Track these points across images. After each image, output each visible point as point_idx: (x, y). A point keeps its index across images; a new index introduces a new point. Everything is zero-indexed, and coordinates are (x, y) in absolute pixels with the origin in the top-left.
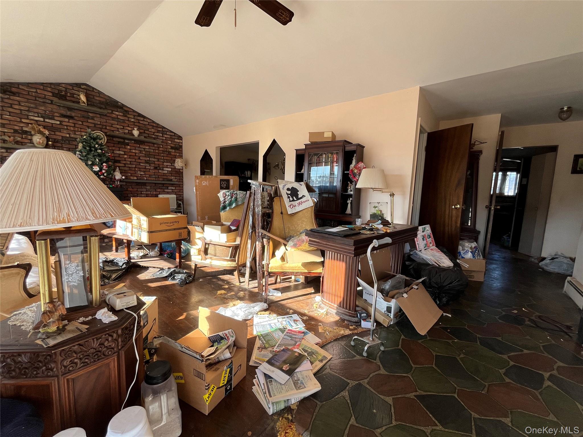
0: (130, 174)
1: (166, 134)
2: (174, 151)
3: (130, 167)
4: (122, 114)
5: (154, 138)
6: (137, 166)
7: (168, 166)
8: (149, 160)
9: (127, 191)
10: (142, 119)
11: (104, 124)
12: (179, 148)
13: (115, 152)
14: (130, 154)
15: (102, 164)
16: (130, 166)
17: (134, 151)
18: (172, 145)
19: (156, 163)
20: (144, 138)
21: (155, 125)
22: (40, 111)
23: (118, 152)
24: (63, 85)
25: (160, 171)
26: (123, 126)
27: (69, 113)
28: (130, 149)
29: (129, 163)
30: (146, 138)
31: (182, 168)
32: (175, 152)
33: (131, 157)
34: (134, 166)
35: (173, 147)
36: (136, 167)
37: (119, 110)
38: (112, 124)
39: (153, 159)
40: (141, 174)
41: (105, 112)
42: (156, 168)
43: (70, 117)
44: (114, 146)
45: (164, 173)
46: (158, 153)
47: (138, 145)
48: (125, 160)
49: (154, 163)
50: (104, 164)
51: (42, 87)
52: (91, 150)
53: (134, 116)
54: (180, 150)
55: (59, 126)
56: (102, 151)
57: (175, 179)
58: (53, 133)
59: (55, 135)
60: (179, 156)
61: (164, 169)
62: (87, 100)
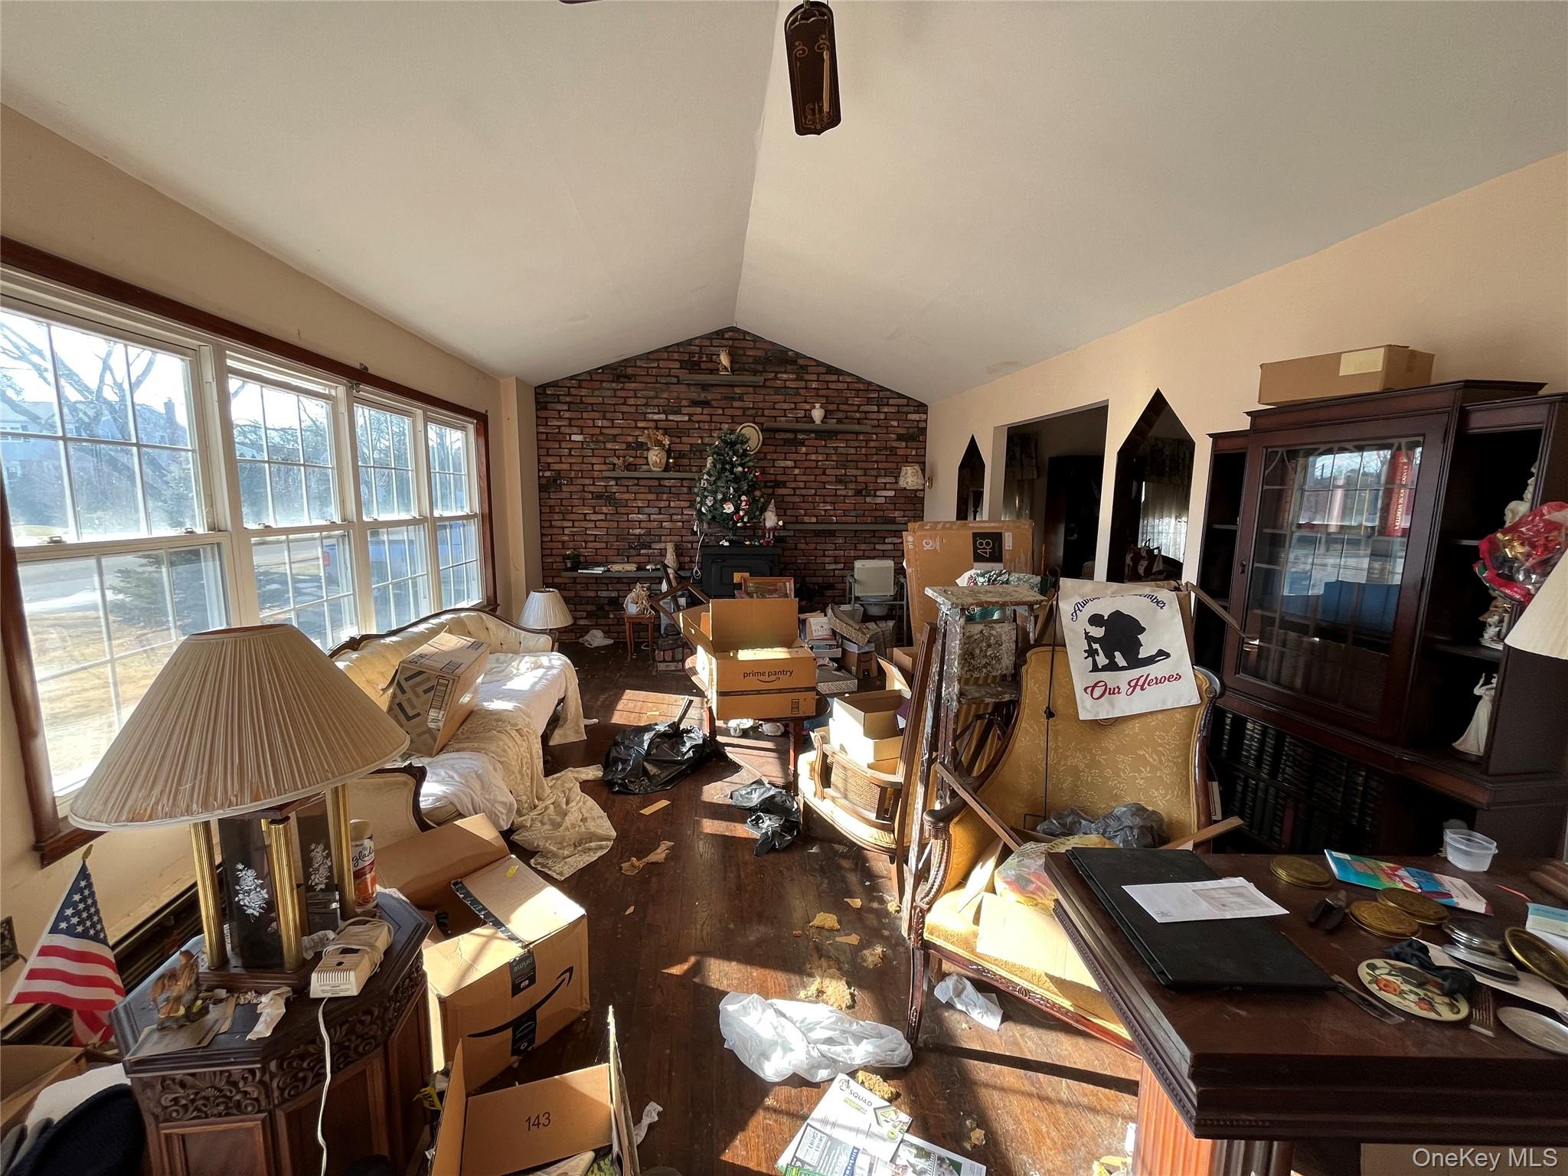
0: (802, 512)
1: (888, 405)
2: (904, 444)
3: (803, 496)
4: (795, 376)
5: (858, 419)
6: (819, 492)
7: (888, 486)
8: (845, 475)
9: (796, 549)
10: (834, 378)
11: (761, 405)
12: (917, 436)
13: (777, 464)
14: (806, 464)
15: (740, 496)
16: (804, 492)
17: (813, 457)
18: (902, 431)
19: (860, 479)
20: (837, 423)
21: (861, 386)
22: (661, 401)
23: (782, 464)
24: (697, 342)
25: (868, 499)
26: (795, 403)
27: (703, 396)
28: (807, 454)
29: (802, 485)
30: (842, 423)
31: (922, 488)
32: (906, 447)
33: (808, 471)
34: (813, 491)
35: (902, 435)
36: (815, 495)
37: (789, 367)
38: (775, 403)
39: (854, 472)
40: (826, 510)
41: (760, 379)
42: (858, 493)
43: (705, 404)
44: (776, 452)
45: (876, 504)
46: (866, 455)
47: (823, 443)
48: (795, 481)
49: (856, 481)
50: (744, 498)
51: (665, 355)
52: (724, 469)
53: (818, 374)
54: (919, 441)
55: (688, 426)
56: (744, 469)
57: (904, 516)
58: (678, 440)
59: (681, 443)
60: (916, 455)
61: (878, 493)
62: (732, 362)
